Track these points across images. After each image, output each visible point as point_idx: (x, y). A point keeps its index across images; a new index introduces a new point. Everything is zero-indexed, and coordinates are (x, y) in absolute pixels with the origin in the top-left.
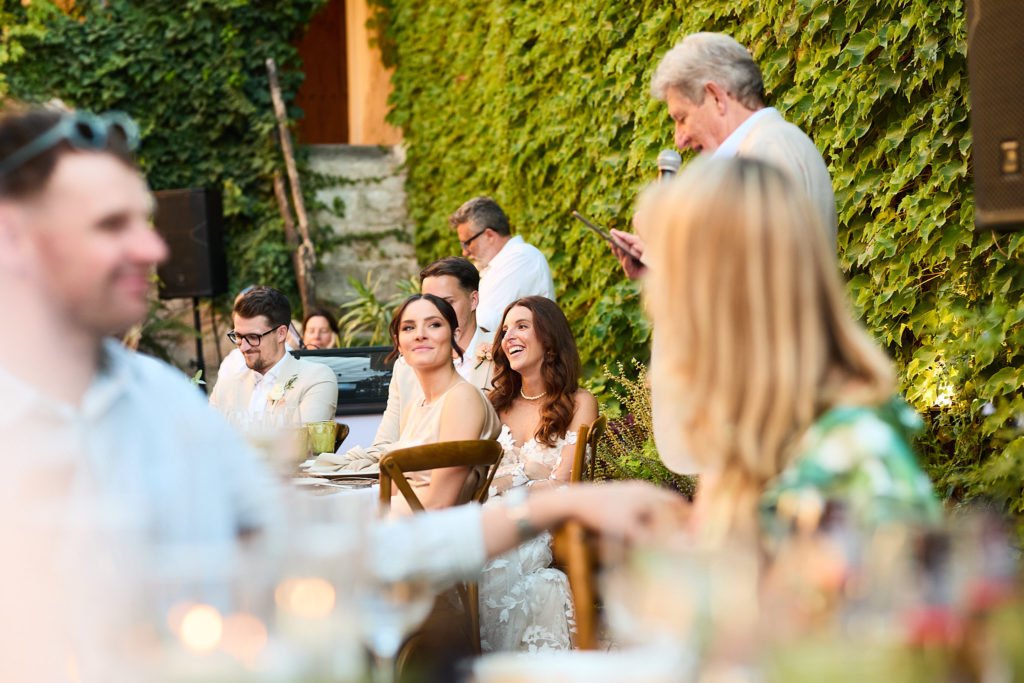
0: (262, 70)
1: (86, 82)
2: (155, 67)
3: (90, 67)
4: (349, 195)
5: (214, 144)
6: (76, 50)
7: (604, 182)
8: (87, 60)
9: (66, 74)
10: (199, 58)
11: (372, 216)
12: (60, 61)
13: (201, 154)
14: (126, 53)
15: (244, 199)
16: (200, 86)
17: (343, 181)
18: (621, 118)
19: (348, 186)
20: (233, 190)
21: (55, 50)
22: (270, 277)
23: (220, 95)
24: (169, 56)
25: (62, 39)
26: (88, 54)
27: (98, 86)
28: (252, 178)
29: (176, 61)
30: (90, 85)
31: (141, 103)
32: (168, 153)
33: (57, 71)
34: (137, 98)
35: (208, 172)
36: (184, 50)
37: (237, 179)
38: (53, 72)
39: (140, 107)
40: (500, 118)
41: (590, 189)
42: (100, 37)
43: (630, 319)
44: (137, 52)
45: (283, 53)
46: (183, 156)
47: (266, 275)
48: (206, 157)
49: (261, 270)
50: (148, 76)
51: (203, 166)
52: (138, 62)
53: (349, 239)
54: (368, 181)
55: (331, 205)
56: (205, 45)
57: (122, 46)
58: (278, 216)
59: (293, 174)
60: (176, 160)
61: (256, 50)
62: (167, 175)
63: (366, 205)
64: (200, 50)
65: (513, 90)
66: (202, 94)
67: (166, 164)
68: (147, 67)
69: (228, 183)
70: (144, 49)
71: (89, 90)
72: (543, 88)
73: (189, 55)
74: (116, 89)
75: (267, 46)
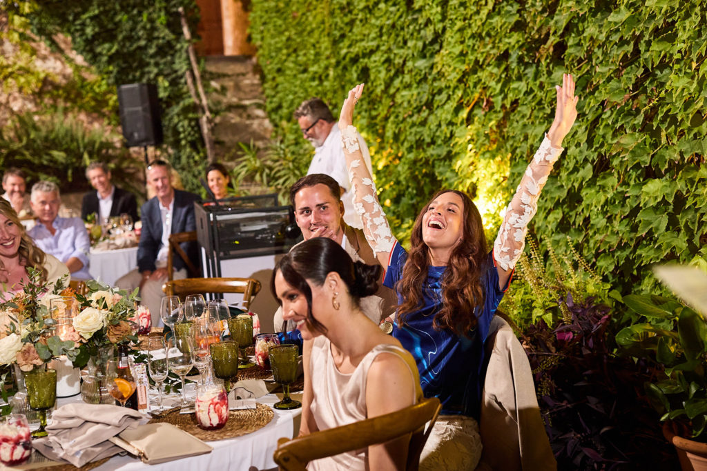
0: (177, 14)
2: (116, 13)
4: (229, 83)
5: (152, 56)
7: (407, 78)
11: (242, 95)
14: (98, 5)
15: (170, 88)
16: (142, 24)
17: (225, 75)
18: (426, 36)
19: (227, 79)
20: (163, 83)
22: (186, 133)
23: (154, 29)
24: (123, 7)
28: (174, 76)
30: (78, 25)
35: (149, 73)
36: (132, 3)
37: (166, 76)
40: (326, 39)
41: (397, 83)
43: (437, 174)
44: (105, 5)
45: (188, 4)
46: (134, 64)
47: (184, 132)
48: (147, 64)
49: (181, 130)
51: (146, 69)
53: (231, 107)
54: (238, 75)
55: (219, 89)
58: (190, 97)
59: (197, 73)
60: (130, 66)
61: (172, 3)
63: (239, 89)
64: (141, 3)
65: (335, 20)
66: (143, 28)
69: (160, 79)
70: (109, 3)
71: (78, 27)
72: (356, 19)
73: (135, 6)
74: (94, 26)
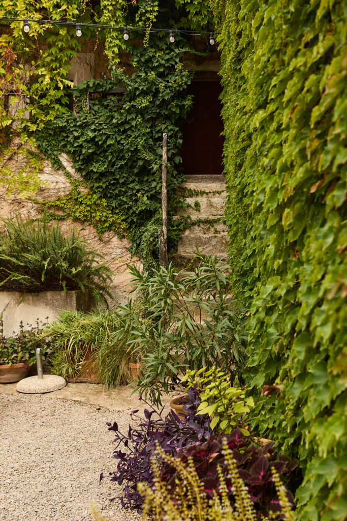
0: (160, 139)
1: (76, 145)
2: (108, 137)
3: (78, 138)
4: (203, 200)
5: (137, 175)
6: (71, 129)
8: (76, 134)
9: (67, 141)
10: (129, 133)
11: (213, 211)
12: (65, 135)
13: (131, 179)
14: (94, 131)
15: (148, 202)
16: (128, 147)
19: (204, 195)
21: (63, 129)
23: (136, 151)
24: (115, 132)
25: (65, 124)
26: (77, 131)
27: (81, 146)
28: (153, 192)
29: (118, 135)
30: (77, 146)
31: (102, 155)
32: (114, 179)
33: (64, 140)
34: (101, 153)
35: (132, 189)
36: (122, 129)
38: (61, 140)
39: (102, 157)
42: (83, 123)
44: (100, 130)
45: (171, 130)
46: (121, 181)
48: (133, 182)
50: (105, 142)
51: (131, 186)
52: (101, 135)
53: (199, 222)
55: (193, 205)
56: (132, 126)
57: (93, 127)
60: (118, 183)
61: (158, 129)
62: (113, 190)
63: (211, 205)
64: (130, 129)
66: (128, 150)
67: (113, 184)
68: (104, 138)
70: (103, 128)
71: (77, 149)
73: (125, 131)
74: (89, 148)
75: (163, 127)
